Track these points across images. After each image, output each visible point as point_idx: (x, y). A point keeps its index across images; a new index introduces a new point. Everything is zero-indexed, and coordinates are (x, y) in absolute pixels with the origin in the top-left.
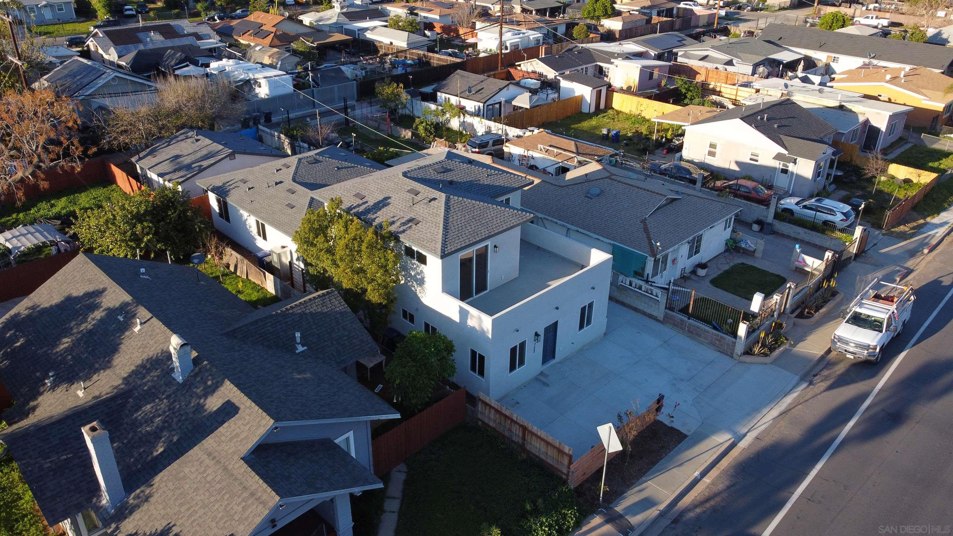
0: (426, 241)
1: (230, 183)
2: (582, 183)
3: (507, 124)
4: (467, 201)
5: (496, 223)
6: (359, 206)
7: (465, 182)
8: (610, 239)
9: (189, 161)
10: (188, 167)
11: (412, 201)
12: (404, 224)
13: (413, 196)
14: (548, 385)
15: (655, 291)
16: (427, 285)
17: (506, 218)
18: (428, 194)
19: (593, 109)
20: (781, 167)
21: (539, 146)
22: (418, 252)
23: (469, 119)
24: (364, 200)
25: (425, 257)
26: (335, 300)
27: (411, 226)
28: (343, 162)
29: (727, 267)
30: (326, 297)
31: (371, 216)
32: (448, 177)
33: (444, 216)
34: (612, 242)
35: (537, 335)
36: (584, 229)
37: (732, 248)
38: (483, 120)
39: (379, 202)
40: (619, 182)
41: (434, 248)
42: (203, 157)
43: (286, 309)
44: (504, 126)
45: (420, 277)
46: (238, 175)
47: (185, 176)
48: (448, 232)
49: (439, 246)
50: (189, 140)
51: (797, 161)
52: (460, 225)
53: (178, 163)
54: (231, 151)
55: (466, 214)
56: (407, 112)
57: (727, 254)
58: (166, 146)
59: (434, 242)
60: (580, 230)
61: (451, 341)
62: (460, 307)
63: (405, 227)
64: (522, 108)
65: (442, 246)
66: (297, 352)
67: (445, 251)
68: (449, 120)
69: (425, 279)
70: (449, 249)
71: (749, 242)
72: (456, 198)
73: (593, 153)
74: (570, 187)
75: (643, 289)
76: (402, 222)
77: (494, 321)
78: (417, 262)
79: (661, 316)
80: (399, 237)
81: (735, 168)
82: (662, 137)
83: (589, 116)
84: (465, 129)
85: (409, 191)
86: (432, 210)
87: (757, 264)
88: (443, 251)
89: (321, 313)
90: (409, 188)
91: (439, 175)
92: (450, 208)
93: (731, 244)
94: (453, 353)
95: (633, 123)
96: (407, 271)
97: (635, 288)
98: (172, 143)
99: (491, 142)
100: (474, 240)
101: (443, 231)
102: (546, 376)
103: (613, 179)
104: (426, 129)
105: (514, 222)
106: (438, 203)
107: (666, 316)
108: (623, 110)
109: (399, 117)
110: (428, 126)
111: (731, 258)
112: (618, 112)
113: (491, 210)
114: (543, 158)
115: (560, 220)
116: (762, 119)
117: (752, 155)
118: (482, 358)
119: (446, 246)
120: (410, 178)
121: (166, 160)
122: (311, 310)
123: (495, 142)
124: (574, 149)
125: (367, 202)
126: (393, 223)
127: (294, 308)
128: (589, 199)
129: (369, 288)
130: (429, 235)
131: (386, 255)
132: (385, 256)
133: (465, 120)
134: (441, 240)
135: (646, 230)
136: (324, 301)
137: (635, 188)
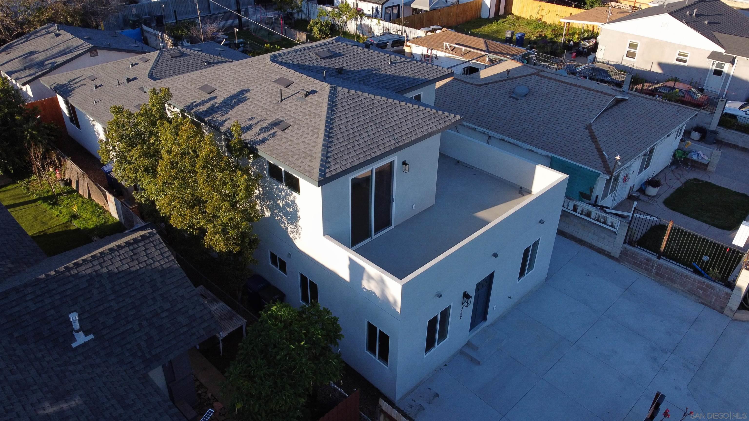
0: (296, 157)
1: (77, 80)
2: (504, 80)
3: (406, 25)
4: (363, 95)
5: (405, 128)
6: (203, 103)
7: (360, 71)
8: (547, 150)
9: (44, 58)
10: (41, 64)
11: (279, 95)
12: (265, 130)
13: (283, 88)
14: (478, 363)
15: (610, 219)
16: (300, 223)
17: (421, 121)
18: (305, 85)
19: (492, 15)
20: (714, 68)
21: (444, 44)
22: (286, 173)
23: (366, 21)
24: (213, 95)
25: (297, 180)
26: (154, 249)
27: (275, 133)
28: (216, 56)
29: (678, 184)
30: (140, 244)
31: (218, 117)
32: (336, 63)
33: (327, 117)
34: (550, 154)
35: (466, 296)
36: (512, 137)
37: (681, 161)
38: (381, 22)
39: (232, 97)
40: (550, 79)
41: (307, 169)
42: (59, 53)
43: (67, 268)
44: (404, 27)
45: (291, 210)
46: (88, 71)
47: (35, 73)
48: (332, 142)
49: (317, 165)
50: (49, 36)
51: (736, 60)
52: (351, 131)
53: (32, 60)
54: (91, 45)
55: (361, 115)
56: (304, 17)
57: (673, 167)
58: (24, 42)
59: (309, 158)
60: (506, 138)
61: (336, 319)
62: (350, 259)
63: (266, 135)
64: (421, 10)
65: (321, 165)
66: (74, 345)
67: (325, 173)
68: (346, 23)
69: (299, 214)
70: (333, 169)
71: (700, 153)
72: (346, 90)
73: (505, 52)
74: (489, 86)
75: (593, 216)
76: (264, 126)
77: (404, 288)
78: (285, 188)
79: (616, 253)
80: (257, 150)
81: (658, 70)
82: (569, 41)
83: (489, 21)
84: (362, 32)
85: (277, 81)
86: (309, 109)
87: (713, 180)
88: (322, 173)
89: (128, 273)
90: (278, 77)
91: (324, 61)
92: (336, 106)
93: (680, 155)
94: (338, 341)
95: (535, 28)
96: (273, 201)
97: (581, 214)
98: (31, 38)
99: (389, 44)
100: (374, 155)
101: (324, 140)
102: (475, 348)
103: (542, 76)
104: (321, 30)
105: (434, 126)
106: (319, 97)
107: (624, 253)
108: (523, 16)
109: (295, 21)
110: (323, 28)
111: (680, 172)
112: (518, 18)
113: (398, 109)
114: (449, 58)
115: (479, 126)
116: (691, 15)
117: (679, 55)
118: (385, 339)
119: (328, 165)
120: (281, 63)
121: (19, 57)
122: (110, 268)
123: (395, 43)
124: (484, 47)
125: (215, 98)
126: (250, 127)
127: (81, 265)
128: (514, 100)
129: (210, 228)
130: (302, 147)
131: (234, 178)
132: (232, 180)
133: (363, 23)
134: (319, 155)
135: (594, 139)
136: (135, 251)
137: (572, 87)
